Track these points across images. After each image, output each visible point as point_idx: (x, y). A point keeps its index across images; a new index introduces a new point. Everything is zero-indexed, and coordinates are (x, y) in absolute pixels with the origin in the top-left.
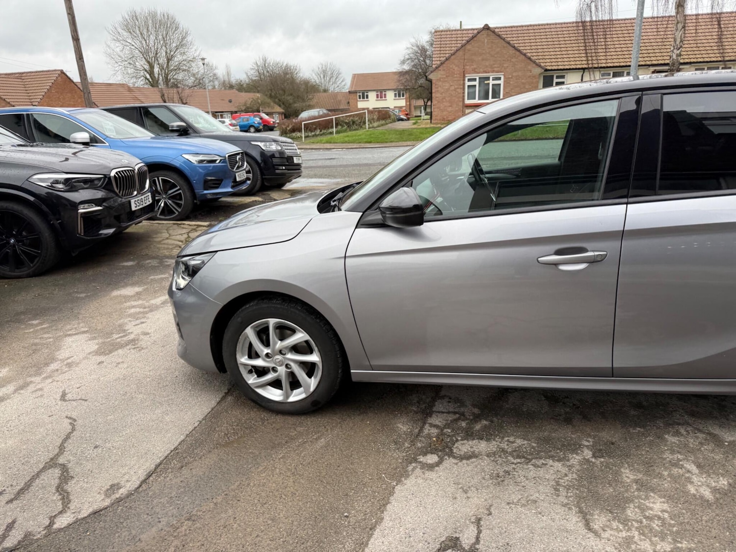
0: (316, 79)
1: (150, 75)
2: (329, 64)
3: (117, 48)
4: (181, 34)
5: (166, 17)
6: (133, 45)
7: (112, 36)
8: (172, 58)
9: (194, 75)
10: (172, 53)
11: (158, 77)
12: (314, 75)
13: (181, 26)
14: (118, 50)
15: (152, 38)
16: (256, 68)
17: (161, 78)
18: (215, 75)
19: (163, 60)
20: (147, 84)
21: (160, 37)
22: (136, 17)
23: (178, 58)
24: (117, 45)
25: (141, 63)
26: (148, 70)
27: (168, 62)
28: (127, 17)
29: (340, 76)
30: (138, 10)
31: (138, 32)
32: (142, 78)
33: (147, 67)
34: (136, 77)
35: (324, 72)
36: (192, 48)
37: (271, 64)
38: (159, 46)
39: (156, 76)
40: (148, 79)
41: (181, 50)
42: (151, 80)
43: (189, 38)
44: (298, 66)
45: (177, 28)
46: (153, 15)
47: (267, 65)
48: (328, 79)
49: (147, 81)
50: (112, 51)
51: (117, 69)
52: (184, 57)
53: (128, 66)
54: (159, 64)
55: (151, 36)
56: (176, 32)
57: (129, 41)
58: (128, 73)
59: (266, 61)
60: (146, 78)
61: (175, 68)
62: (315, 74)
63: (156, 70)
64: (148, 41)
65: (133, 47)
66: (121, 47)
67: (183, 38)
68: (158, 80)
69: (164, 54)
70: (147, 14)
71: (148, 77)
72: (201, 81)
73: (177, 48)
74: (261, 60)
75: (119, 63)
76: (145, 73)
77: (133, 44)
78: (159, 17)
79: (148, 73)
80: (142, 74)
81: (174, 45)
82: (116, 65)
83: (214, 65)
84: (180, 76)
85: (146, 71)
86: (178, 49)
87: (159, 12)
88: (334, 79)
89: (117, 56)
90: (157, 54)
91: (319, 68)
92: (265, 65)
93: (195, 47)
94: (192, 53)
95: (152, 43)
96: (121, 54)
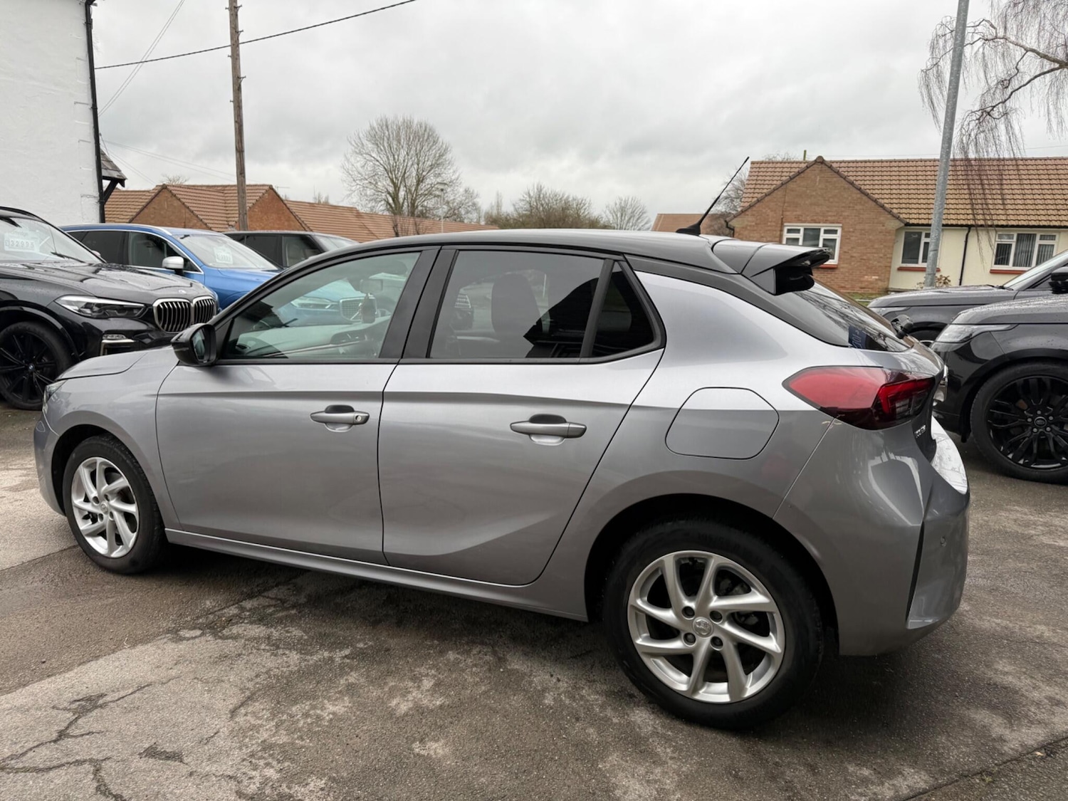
0: (611, 218)
1: (393, 200)
2: (630, 200)
3: (358, 162)
4: (439, 150)
5: (424, 128)
6: (378, 161)
7: (353, 148)
8: (423, 179)
9: (448, 202)
10: (424, 173)
11: (403, 203)
12: (608, 212)
13: (440, 140)
14: (358, 165)
15: (403, 153)
16: (528, 199)
17: (406, 203)
18: (474, 204)
19: (412, 181)
20: (388, 210)
21: (412, 152)
22: (387, 127)
23: (431, 180)
24: (358, 159)
25: (385, 184)
26: (391, 192)
27: (418, 185)
28: (375, 125)
29: (645, 215)
30: (391, 118)
31: (386, 145)
32: (383, 202)
33: (391, 189)
34: (375, 200)
35: (623, 210)
36: (449, 169)
37: (548, 194)
38: (410, 164)
39: (401, 200)
40: (390, 204)
41: (437, 170)
42: (393, 206)
43: (448, 156)
44: (588, 200)
45: (434, 142)
46: (408, 125)
47: (542, 196)
48: (627, 218)
49: (388, 207)
50: (350, 166)
51: (353, 188)
52: (439, 180)
53: (368, 185)
54: (405, 186)
55: (402, 150)
56: (434, 147)
57: (374, 155)
58: (366, 195)
59: (541, 190)
60: (388, 203)
61: (426, 192)
62: (610, 212)
63: (402, 193)
64: (396, 157)
65: (377, 163)
66: (363, 162)
67: (441, 156)
68: (403, 206)
69: (414, 174)
70: (400, 124)
71: (391, 200)
72: (456, 211)
73: (432, 167)
74: (536, 190)
75: (358, 182)
76: (388, 196)
77: (379, 159)
78: (414, 128)
79: (391, 196)
80: (384, 197)
81: (429, 163)
82: (354, 184)
83: (476, 192)
84: (430, 203)
85: (389, 193)
86: (432, 168)
87: (415, 122)
88: (635, 219)
89: (356, 173)
90: (405, 173)
91: (616, 204)
92: (539, 197)
93: (454, 168)
94: (448, 175)
95: (401, 159)
96: (361, 170)
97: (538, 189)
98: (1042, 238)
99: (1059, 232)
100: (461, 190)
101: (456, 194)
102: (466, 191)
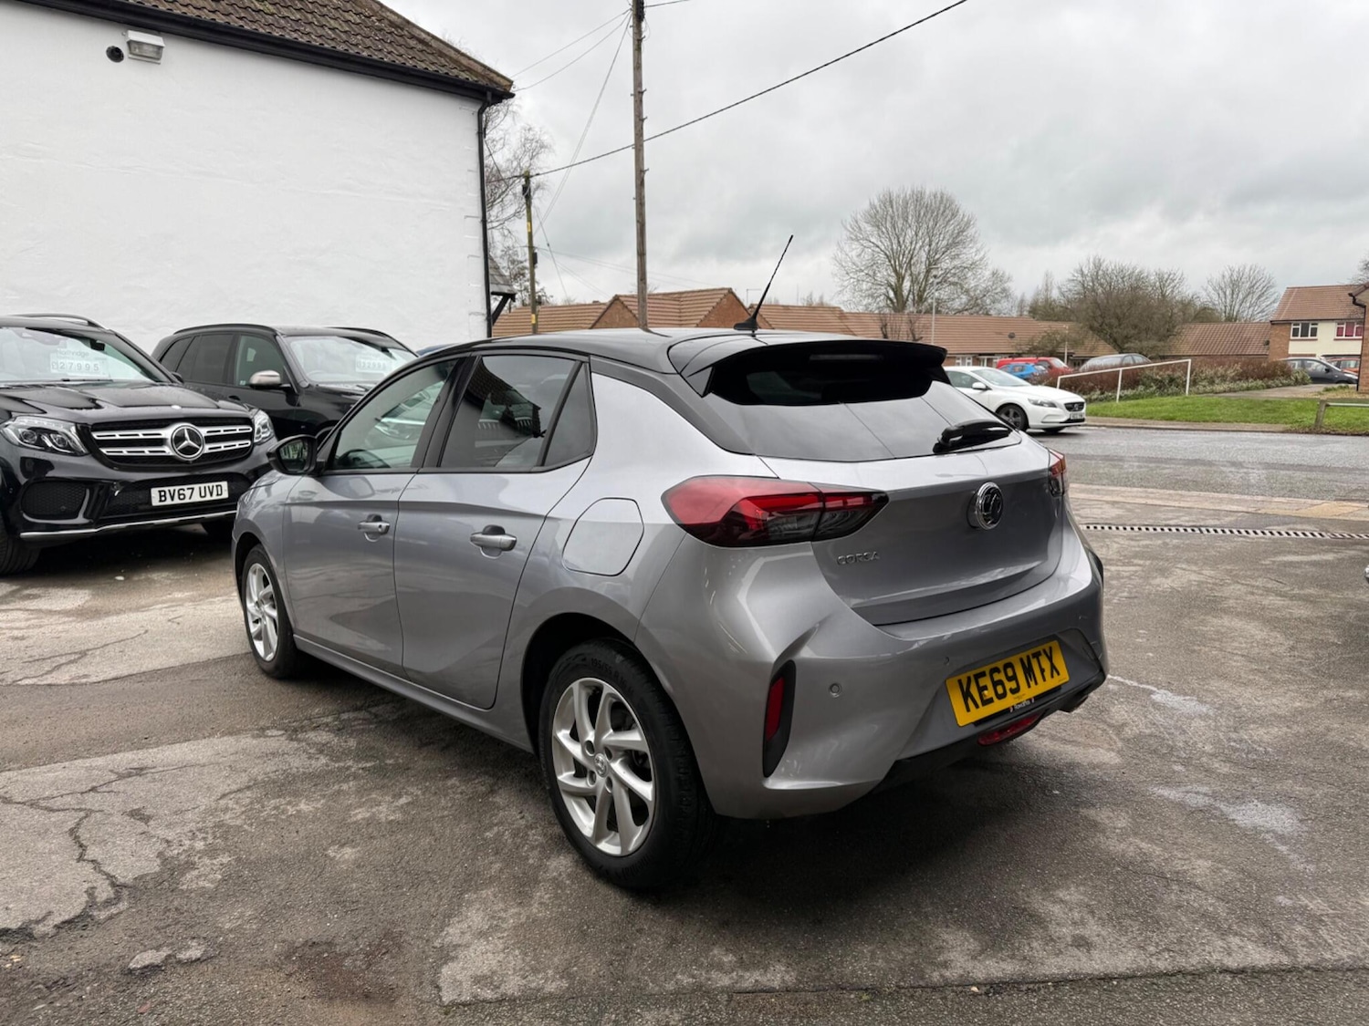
0: (1215, 297)
1: (895, 293)
2: (1247, 270)
3: (854, 250)
4: (958, 224)
5: (939, 199)
6: (878, 247)
7: (848, 233)
8: (935, 264)
9: (967, 291)
10: (937, 256)
11: (908, 296)
12: (1210, 289)
13: (961, 212)
14: (854, 254)
15: (910, 233)
16: (1080, 279)
17: (911, 296)
18: (1004, 290)
19: (920, 268)
20: (888, 306)
21: (923, 231)
22: (891, 202)
23: (946, 264)
24: (854, 247)
25: (885, 274)
26: (893, 284)
27: (928, 271)
28: (876, 202)
29: (1272, 290)
30: (896, 191)
31: (888, 225)
32: (882, 297)
33: (893, 280)
34: (872, 296)
35: (1235, 284)
36: (971, 248)
37: (1110, 270)
38: (919, 246)
39: (905, 293)
40: (891, 300)
41: (954, 251)
42: (895, 301)
43: (971, 231)
44: (1179, 274)
45: (954, 215)
46: (918, 198)
47: (1100, 272)
48: (1241, 296)
49: (889, 302)
50: (844, 256)
51: (846, 283)
52: (957, 262)
53: (864, 278)
54: (912, 275)
55: (909, 230)
56: (953, 221)
57: (873, 240)
58: (861, 290)
59: (1100, 266)
60: (888, 298)
61: (939, 280)
62: (1214, 289)
63: (907, 284)
64: (901, 239)
65: (877, 249)
66: (859, 250)
67: (961, 232)
68: (907, 300)
69: (924, 258)
70: (908, 197)
71: (892, 294)
72: (979, 301)
73: (948, 247)
74: (1092, 265)
75: (852, 275)
76: (889, 288)
77: (879, 244)
78: (926, 200)
79: (893, 290)
80: (883, 291)
81: (945, 243)
82: (846, 278)
83: (1007, 274)
84: (944, 293)
85: (891, 286)
86: (948, 249)
87: (928, 193)
88: (1256, 296)
89: (850, 264)
90: (911, 258)
91: (1224, 276)
92: (1097, 274)
93: (979, 245)
94: (969, 254)
95: (908, 241)
96: (855, 259)
97: (1094, 264)
100: (987, 274)
101: (980, 279)
102: (994, 274)
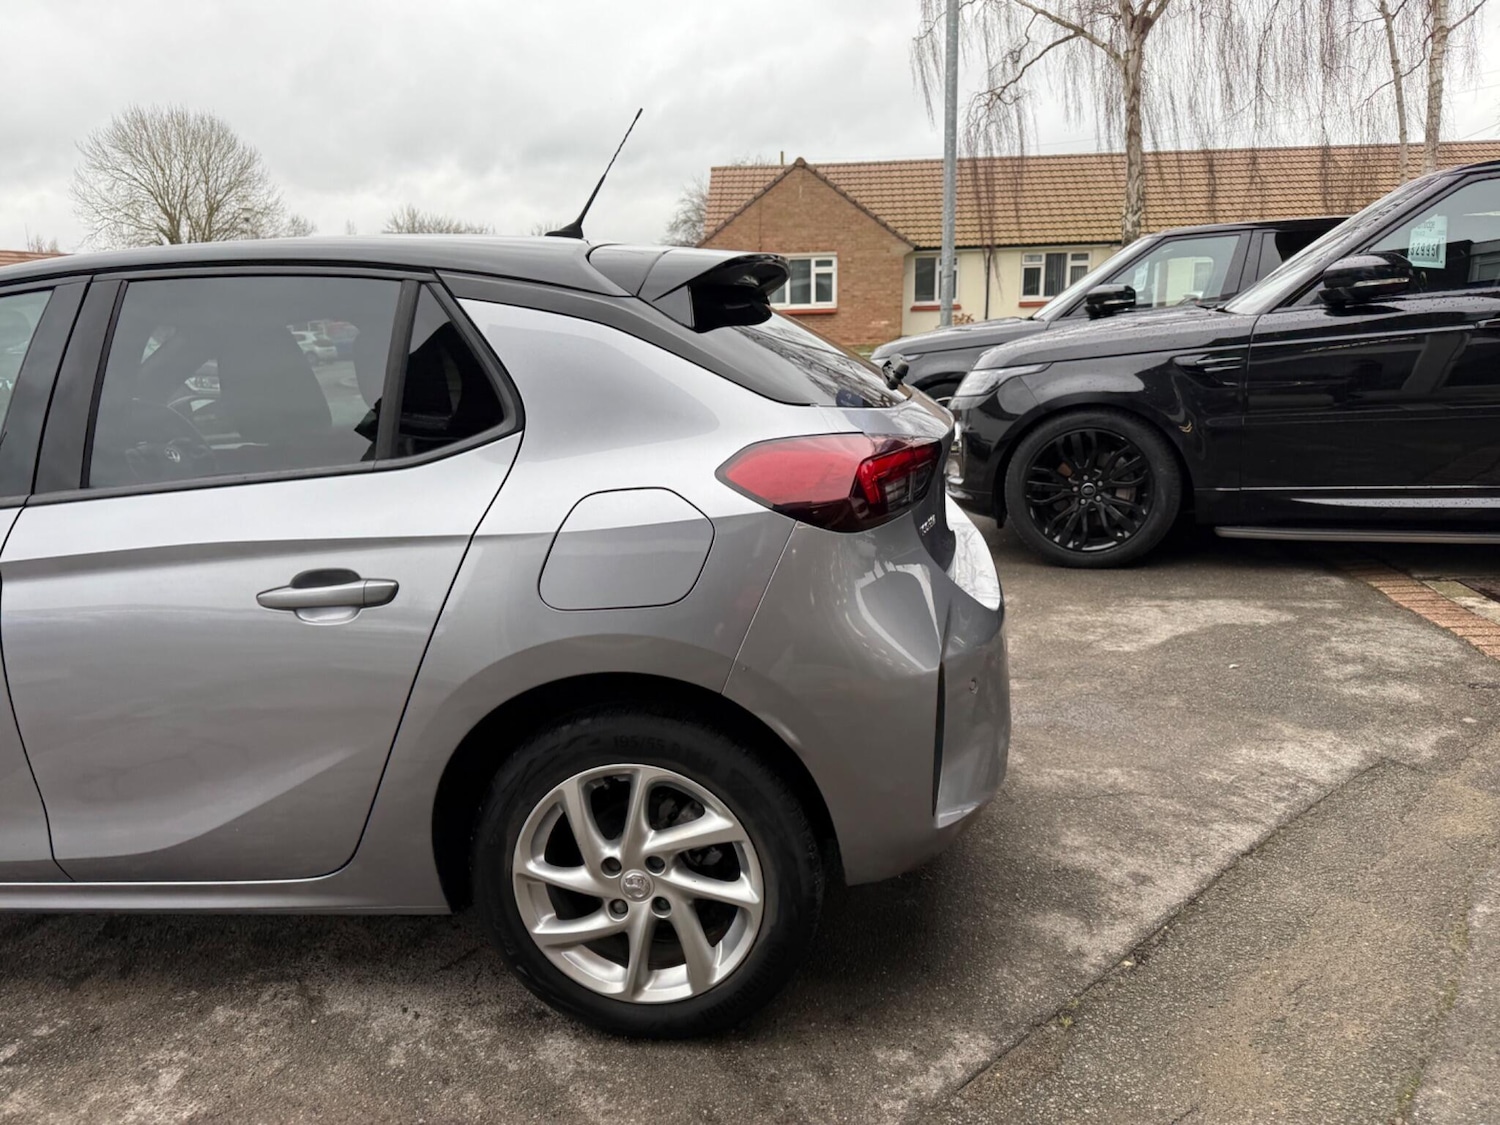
3: (102, 181)
4: (240, 158)
5: (208, 125)
6: (135, 179)
7: (89, 160)
8: (218, 206)
10: (219, 197)
13: (240, 144)
14: (102, 186)
15: (177, 165)
19: (199, 209)
21: (195, 163)
22: (143, 122)
23: (231, 207)
24: (100, 177)
25: (153, 215)
26: (165, 228)
27: (210, 215)
28: (123, 121)
30: (147, 109)
31: (146, 152)
33: (165, 224)
34: (139, 242)
36: (261, 188)
37: (427, 223)
38: (193, 181)
41: (241, 192)
43: (257, 168)
45: (230, 147)
46: (180, 121)
47: (417, 225)
50: (88, 189)
51: (98, 225)
52: (245, 205)
53: (124, 219)
54: (189, 218)
55: (175, 161)
56: (230, 155)
57: (126, 171)
58: (122, 235)
59: (415, 216)
61: (227, 226)
63: (184, 228)
64: (168, 172)
65: (135, 183)
66: (109, 182)
67: (244, 168)
69: (202, 198)
70: (165, 119)
73: (231, 187)
74: (406, 217)
75: (104, 214)
76: (161, 234)
77: (137, 176)
78: (191, 125)
79: (166, 235)
80: (154, 237)
81: (226, 180)
82: (97, 218)
85: (162, 230)
86: (231, 189)
87: (192, 116)
89: (99, 199)
90: (186, 197)
92: (413, 227)
93: (269, 186)
94: (259, 198)
95: (176, 176)
96: (108, 195)
97: (409, 215)
98: (1075, 257)
99: (1092, 249)
100: (286, 221)
101: (278, 227)
102: (294, 222)
